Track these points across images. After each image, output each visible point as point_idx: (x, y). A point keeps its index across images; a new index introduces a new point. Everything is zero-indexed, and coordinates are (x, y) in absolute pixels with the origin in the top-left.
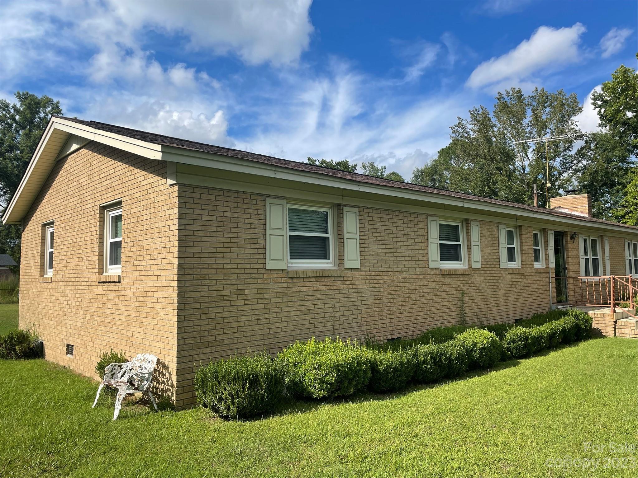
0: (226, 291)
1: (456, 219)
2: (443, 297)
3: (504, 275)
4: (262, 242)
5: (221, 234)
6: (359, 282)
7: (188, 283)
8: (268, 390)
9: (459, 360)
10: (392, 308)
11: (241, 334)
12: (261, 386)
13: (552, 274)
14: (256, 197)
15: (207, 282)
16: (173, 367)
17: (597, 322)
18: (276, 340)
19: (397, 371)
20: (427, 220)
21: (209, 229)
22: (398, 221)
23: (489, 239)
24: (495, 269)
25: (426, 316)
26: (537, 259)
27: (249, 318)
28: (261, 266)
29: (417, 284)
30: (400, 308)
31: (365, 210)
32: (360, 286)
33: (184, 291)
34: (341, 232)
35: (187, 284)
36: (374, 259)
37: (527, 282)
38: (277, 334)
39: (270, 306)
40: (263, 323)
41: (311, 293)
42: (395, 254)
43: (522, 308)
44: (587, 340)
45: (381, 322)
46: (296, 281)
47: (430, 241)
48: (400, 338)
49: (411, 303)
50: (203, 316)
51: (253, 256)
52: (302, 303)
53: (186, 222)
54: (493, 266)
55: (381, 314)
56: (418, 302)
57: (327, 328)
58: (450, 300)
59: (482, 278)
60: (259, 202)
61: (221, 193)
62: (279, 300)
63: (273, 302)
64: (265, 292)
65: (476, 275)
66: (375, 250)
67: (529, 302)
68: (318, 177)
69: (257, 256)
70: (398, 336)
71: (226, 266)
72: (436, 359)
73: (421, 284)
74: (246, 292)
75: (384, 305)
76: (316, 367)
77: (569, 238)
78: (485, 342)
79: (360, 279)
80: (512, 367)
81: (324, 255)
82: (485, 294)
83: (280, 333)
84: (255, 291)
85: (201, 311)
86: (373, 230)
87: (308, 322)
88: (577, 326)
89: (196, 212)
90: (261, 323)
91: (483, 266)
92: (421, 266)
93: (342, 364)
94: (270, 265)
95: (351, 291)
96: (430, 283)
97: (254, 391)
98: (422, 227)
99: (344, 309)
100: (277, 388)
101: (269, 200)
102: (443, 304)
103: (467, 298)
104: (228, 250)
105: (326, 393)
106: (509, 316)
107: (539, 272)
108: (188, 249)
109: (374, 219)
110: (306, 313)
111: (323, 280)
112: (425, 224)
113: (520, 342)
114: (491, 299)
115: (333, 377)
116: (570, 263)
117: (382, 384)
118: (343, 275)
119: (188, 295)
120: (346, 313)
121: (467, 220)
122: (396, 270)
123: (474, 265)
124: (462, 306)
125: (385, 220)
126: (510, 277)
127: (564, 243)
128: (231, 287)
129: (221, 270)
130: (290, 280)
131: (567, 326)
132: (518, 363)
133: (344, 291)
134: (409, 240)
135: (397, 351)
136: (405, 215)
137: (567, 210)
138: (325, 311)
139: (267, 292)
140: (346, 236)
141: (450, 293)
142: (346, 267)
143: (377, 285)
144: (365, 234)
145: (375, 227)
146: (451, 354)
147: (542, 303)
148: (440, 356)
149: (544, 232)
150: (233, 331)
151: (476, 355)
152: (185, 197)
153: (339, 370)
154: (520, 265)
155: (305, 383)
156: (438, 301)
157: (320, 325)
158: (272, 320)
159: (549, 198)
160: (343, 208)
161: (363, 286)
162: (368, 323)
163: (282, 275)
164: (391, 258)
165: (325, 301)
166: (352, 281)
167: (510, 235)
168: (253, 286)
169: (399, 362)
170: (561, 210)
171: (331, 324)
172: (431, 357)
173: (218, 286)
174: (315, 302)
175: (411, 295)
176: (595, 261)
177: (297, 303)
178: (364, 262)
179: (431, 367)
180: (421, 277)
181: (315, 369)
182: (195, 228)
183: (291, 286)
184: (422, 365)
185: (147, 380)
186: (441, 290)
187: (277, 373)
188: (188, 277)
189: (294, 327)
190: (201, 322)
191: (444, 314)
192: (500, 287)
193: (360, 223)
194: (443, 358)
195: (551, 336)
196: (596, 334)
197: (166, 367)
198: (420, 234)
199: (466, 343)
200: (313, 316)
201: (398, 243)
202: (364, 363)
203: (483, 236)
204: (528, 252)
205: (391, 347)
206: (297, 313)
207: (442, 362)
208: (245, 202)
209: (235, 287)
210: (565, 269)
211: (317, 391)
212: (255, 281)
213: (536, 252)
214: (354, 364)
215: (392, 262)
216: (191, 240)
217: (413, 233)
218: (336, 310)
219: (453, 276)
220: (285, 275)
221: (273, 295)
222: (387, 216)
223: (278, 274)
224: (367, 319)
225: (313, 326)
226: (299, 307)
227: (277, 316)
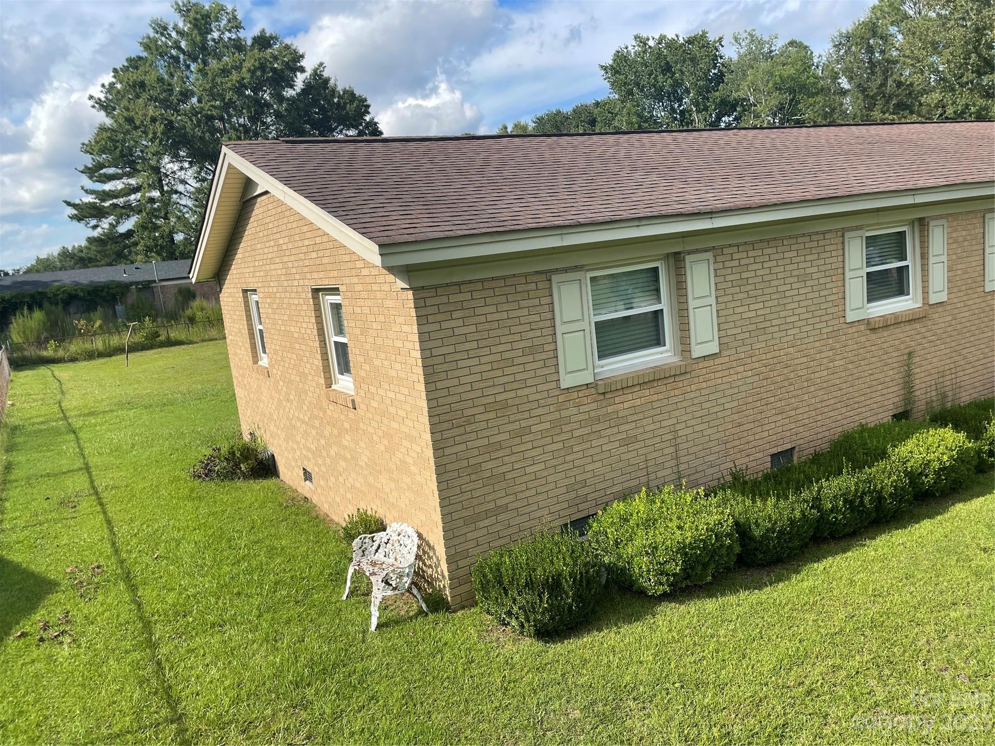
0: (503, 435)
1: (901, 223)
2: (872, 366)
3: (992, 302)
4: (552, 347)
5: (486, 351)
6: (718, 375)
7: (447, 434)
8: (578, 597)
9: (897, 497)
10: (779, 404)
11: (533, 492)
12: (566, 593)
14: (535, 278)
15: (474, 427)
16: (441, 551)
18: (587, 490)
19: (784, 533)
20: (843, 240)
21: (467, 346)
22: (787, 255)
23: (966, 244)
24: (975, 296)
25: (839, 405)
27: (542, 466)
28: (554, 385)
29: (823, 355)
30: (793, 400)
31: (726, 251)
32: (720, 381)
33: (442, 446)
34: (683, 299)
35: (445, 436)
36: (744, 331)
38: (588, 481)
39: (572, 442)
40: (564, 469)
41: (638, 410)
42: (783, 314)
45: (759, 429)
46: (610, 396)
47: (848, 275)
48: (793, 448)
49: (812, 389)
50: (473, 477)
51: (540, 372)
52: (622, 428)
53: (431, 344)
54: (970, 291)
55: (759, 417)
56: (825, 385)
57: (667, 457)
58: (886, 368)
59: (949, 318)
60: (540, 286)
61: (479, 286)
62: (586, 431)
63: (577, 435)
64: (563, 423)
65: (936, 316)
66: (745, 316)
68: (637, 223)
69: (546, 371)
70: (789, 446)
71: (499, 398)
72: (852, 503)
73: (830, 353)
74: (534, 429)
75: (764, 402)
76: (649, 551)
78: (946, 457)
79: (720, 369)
81: (658, 341)
82: (953, 344)
83: (592, 479)
84: (547, 425)
85: (469, 471)
86: (740, 283)
87: (634, 454)
89: (445, 325)
90: (561, 470)
91: (952, 296)
92: (831, 323)
93: (691, 543)
94: (567, 382)
95: (704, 392)
96: (847, 349)
97: (556, 599)
98: (834, 254)
99: (693, 422)
100: (590, 590)
101: (555, 278)
102: (872, 378)
103: (918, 359)
104: (499, 373)
105: (667, 588)
108: (440, 385)
109: (743, 262)
110: (630, 442)
111: (656, 385)
112: (840, 246)
114: (965, 351)
115: (677, 565)
117: (760, 556)
118: (689, 369)
119: (447, 451)
120: (697, 428)
121: (921, 220)
122: (784, 340)
123: (935, 299)
124: (909, 374)
125: (762, 259)
128: (511, 427)
129: (492, 405)
130: (602, 397)
133: (692, 395)
134: (809, 283)
135: (786, 498)
138: (661, 431)
139: (566, 422)
140: (692, 304)
141: (885, 357)
142: (694, 357)
143: (750, 374)
144: (727, 293)
145: (744, 275)
146: (882, 488)
148: (862, 497)
150: (519, 490)
151: (928, 481)
152: (426, 306)
155: (634, 572)
156: (863, 374)
157: (655, 455)
158: (577, 463)
160: (684, 257)
161: (725, 380)
162: (736, 437)
163: (587, 392)
164: (775, 322)
166: (707, 376)
168: (543, 418)
169: (788, 520)
171: (672, 450)
172: (845, 501)
173: (491, 429)
174: (645, 422)
175: (812, 375)
177: (615, 430)
178: (725, 340)
179: (845, 518)
180: (830, 341)
181: (647, 553)
182: (444, 350)
183: (603, 405)
184: (829, 515)
185: (408, 575)
186: (868, 355)
188: (446, 426)
190: (472, 486)
191: (874, 395)
193: (716, 276)
194: (867, 499)
197: (432, 548)
198: (828, 267)
199: (909, 464)
200: (642, 444)
203: (953, 242)
205: (773, 492)
206: (617, 444)
207: (865, 506)
208: (518, 290)
209: (516, 426)
211: (651, 584)
212: (546, 410)
214: (710, 539)
215: (777, 328)
216: (441, 370)
217: (815, 269)
218: (678, 427)
219: (892, 327)
220: (593, 390)
221: (576, 426)
222: (767, 251)
223: (582, 392)
224: (734, 431)
225: (643, 458)
226: (619, 435)
227: (585, 455)
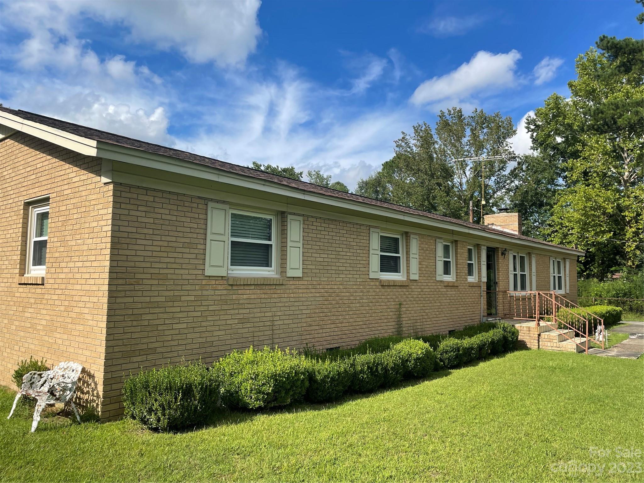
0: (161, 297)
1: (396, 232)
2: (381, 307)
3: (440, 287)
4: (202, 247)
5: (158, 238)
6: (300, 291)
7: (120, 288)
8: (202, 400)
9: (395, 370)
10: (332, 318)
11: (175, 343)
12: (194, 396)
13: (484, 288)
14: (198, 201)
15: (141, 288)
16: (100, 376)
17: (523, 335)
18: (213, 349)
19: (334, 380)
20: (369, 232)
21: (146, 231)
22: (341, 231)
23: (427, 252)
24: (432, 281)
25: (364, 326)
26: (470, 273)
27: (185, 326)
28: (200, 272)
29: (357, 294)
30: (340, 317)
31: (310, 219)
32: (301, 295)
33: (115, 296)
34: (284, 240)
35: (119, 289)
36: (316, 268)
37: (461, 295)
38: (214, 342)
39: (207, 313)
40: (199, 331)
41: (252, 301)
42: (338, 264)
43: (455, 320)
44: (513, 352)
45: (321, 331)
46: (236, 288)
47: (371, 252)
48: (339, 347)
49: (350, 313)
50: (135, 323)
51: (192, 261)
52: (241, 311)
53: (120, 223)
54: (429, 278)
55: (321, 323)
56: (358, 312)
57: (266, 336)
58: (389, 310)
59: (419, 290)
60: (200, 206)
61: (160, 194)
62: (218, 307)
63: (211, 309)
64: (203, 299)
65: (413, 287)
66: (317, 259)
67: (462, 314)
68: (263, 183)
69: (196, 262)
70: (337, 345)
71: (162, 271)
72: (372, 369)
73: (361, 294)
74: (183, 298)
75: (324, 314)
76: (253, 377)
77: (500, 254)
78: (419, 352)
79: (302, 287)
80: (444, 377)
81: (267, 263)
82: (421, 305)
83: (217, 342)
84: (192, 298)
85: (132, 318)
86: (316, 240)
87: (246, 330)
88: (505, 338)
89: (132, 213)
90: (197, 331)
91: (421, 278)
92: (362, 276)
93: (280, 374)
94: (209, 272)
95: (292, 300)
96: (370, 294)
97: (187, 401)
98: (365, 238)
99: (284, 317)
100: (211, 398)
101: (210, 204)
102: (381, 314)
103: (404, 309)
104: (165, 255)
105: (262, 403)
106: (443, 327)
107: (472, 286)
108: (121, 252)
109: (319, 228)
110: (245, 321)
111: (264, 288)
112: (368, 235)
113: (452, 353)
114: (427, 311)
115: (270, 387)
116: (500, 277)
117: (319, 394)
118: (284, 283)
119: (119, 300)
120: (286, 322)
121: (407, 233)
122: (337, 279)
123: (413, 277)
124: (399, 316)
125: (328, 230)
126: (445, 290)
127: (496, 258)
128: (168, 293)
129: (156, 275)
130: (230, 288)
131: (496, 338)
132: (450, 373)
133: (285, 300)
134: (351, 250)
135: (336, 361)
136: (348, 225)
137: (499, 227)
138: (265, 319)
139: (205, 299)
140: (289, 244)
141: (388, 304)
142: (288, 276)
143: (318, 295)
144: (308, 243)
145: (318, 236)
146: (387, 364)
147: (474, 315)
148: (377, 366)
149: (478, 247)
150: (166, 339)
151: (411, 365)
152: (121, 197)
153: (276, 380)
154: (455, 279)
155: (241, 393)
156: (377, 311)
157: (259, 334)
158: (209, 329)
159: (483, 215)
160: (287, 216)
161: (304, 295)
162: (307, 333)
163: (221, 282)
164: (333, 268)
165: (264, 310)
166: (294, 290)
167: (446, 248)
168: (190, 293)
169: (337, 371)
170: (494, 227)
171: (270, 333)
172: (368, 367)
173: (153, 292)
174: (255, 310)
175: (351, 305)
176: (523, 277)
177: (236, 311)
178: (306, 271)
179: (367, 377)
180: (361, 287)
181: (252, 378)
182: (129, 229)
183: (231, 293)
184: (359, 375)
185: (70, 390)
186: (380, 300)
187: (212, 383)
188: (120, 282)
189: (232, 335)
190: (133, 329)
191: (382, 324)
192: (435, 299)
193: (303, 232)
194: (380, 368)
195: (481, 347)
196: (521, 346)
197: (92, 376)
198: (361, 244)
199: (402, 354)
200: (252, 325)
201: (341, 253)
202: (302, 373)
203: (421, 249)
204: (462, 266)
205: (329, 357)
206: (236, 321)
207: (378, 372)
208: (186, 205)
209: (171, 293)
210: (496, 283)
211: (253, 402)
212: (193, 287)
213: (470, 266)
214: (292, 373)
215: (334, 272)
216: (124, 242)
217: (355, 244)
218: (275, 318)
219: (392, 287)
220: (225, 282)
221: (212, 303)
222: (331, 226)
223: (218, 281)
224: (307, 328)
225: (251, 334)
226: (238, 315)
227: (215, 324)
